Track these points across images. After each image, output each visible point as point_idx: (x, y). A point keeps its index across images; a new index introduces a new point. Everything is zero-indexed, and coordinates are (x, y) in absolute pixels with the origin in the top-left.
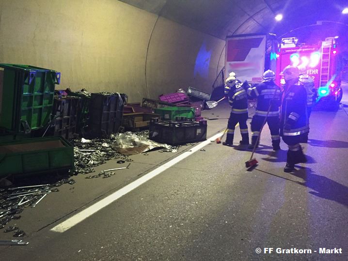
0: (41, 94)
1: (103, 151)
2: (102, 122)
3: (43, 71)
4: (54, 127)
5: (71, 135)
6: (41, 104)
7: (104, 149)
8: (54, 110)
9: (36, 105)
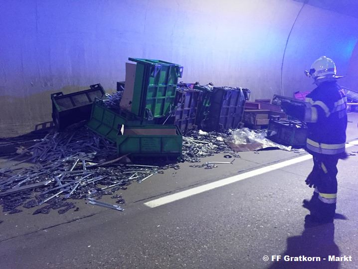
0: (164, 86)
1: (215, 144)
2: (221, 116)
3: (168, 65)
4: (174, 117)
5: (190, 126)
6: (164, 95)
7: (217, 143)
8: (175, 101)
9: (159, 96)
